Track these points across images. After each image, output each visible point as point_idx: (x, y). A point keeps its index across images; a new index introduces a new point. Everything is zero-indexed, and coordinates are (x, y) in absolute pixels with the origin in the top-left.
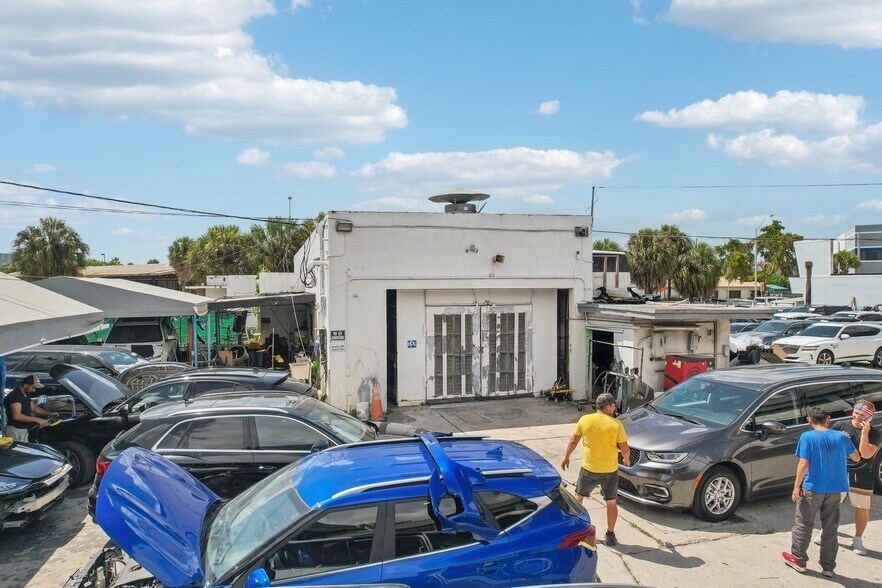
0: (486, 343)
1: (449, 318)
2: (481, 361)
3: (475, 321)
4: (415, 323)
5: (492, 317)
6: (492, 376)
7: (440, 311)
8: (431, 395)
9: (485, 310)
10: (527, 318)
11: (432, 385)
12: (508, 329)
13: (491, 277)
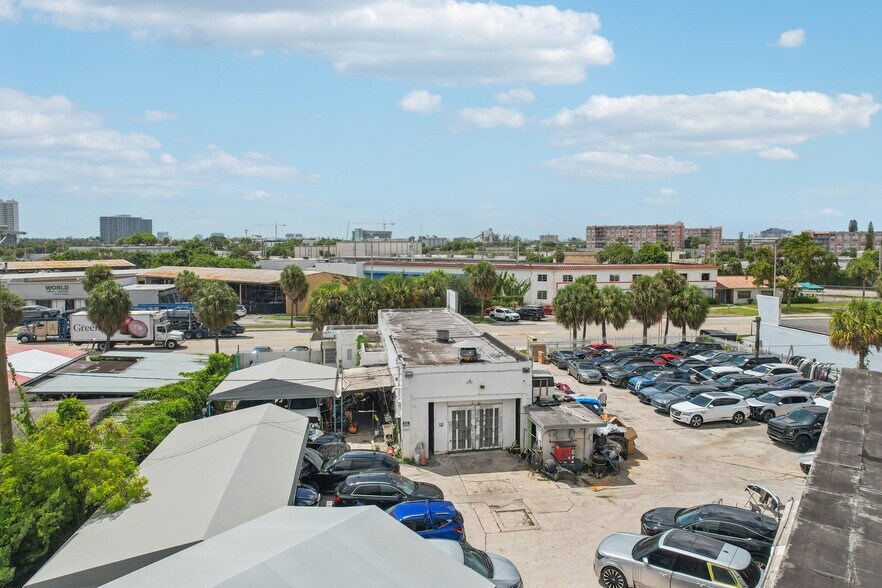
0: (478, 423)
1: (459, 412)
2: (476, 432)
3: (473, 413)
4: (443, 417)
5: (481, 411)
6: (481, 440)
7: (455, 409)
8: (450, 449)
9: (478, 407)
10: (500, 410)
11: (451, 444)
12: (489, 415)
13: (479, 395)
